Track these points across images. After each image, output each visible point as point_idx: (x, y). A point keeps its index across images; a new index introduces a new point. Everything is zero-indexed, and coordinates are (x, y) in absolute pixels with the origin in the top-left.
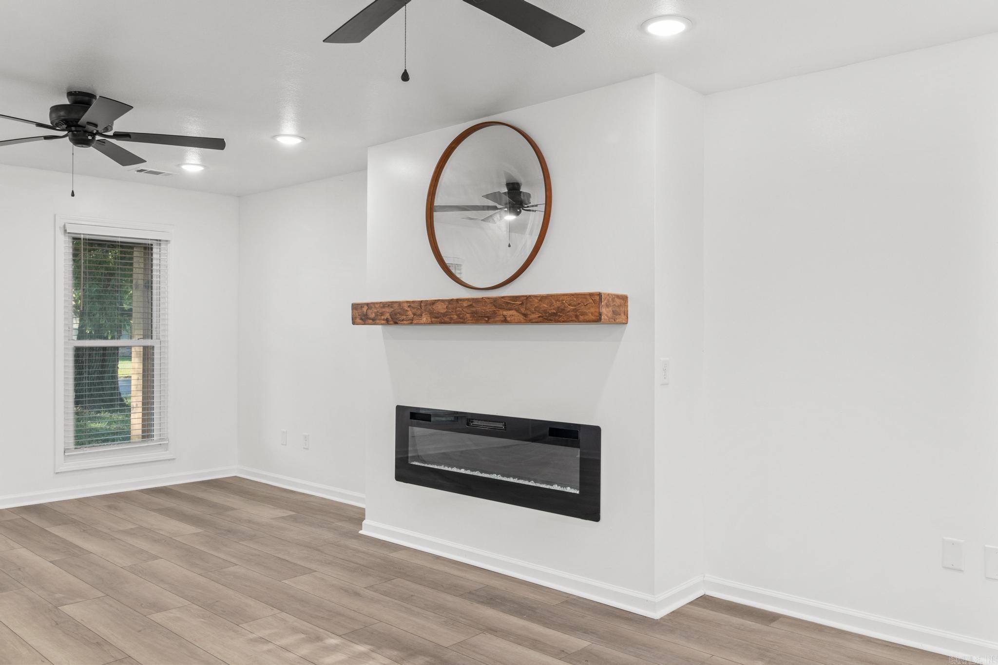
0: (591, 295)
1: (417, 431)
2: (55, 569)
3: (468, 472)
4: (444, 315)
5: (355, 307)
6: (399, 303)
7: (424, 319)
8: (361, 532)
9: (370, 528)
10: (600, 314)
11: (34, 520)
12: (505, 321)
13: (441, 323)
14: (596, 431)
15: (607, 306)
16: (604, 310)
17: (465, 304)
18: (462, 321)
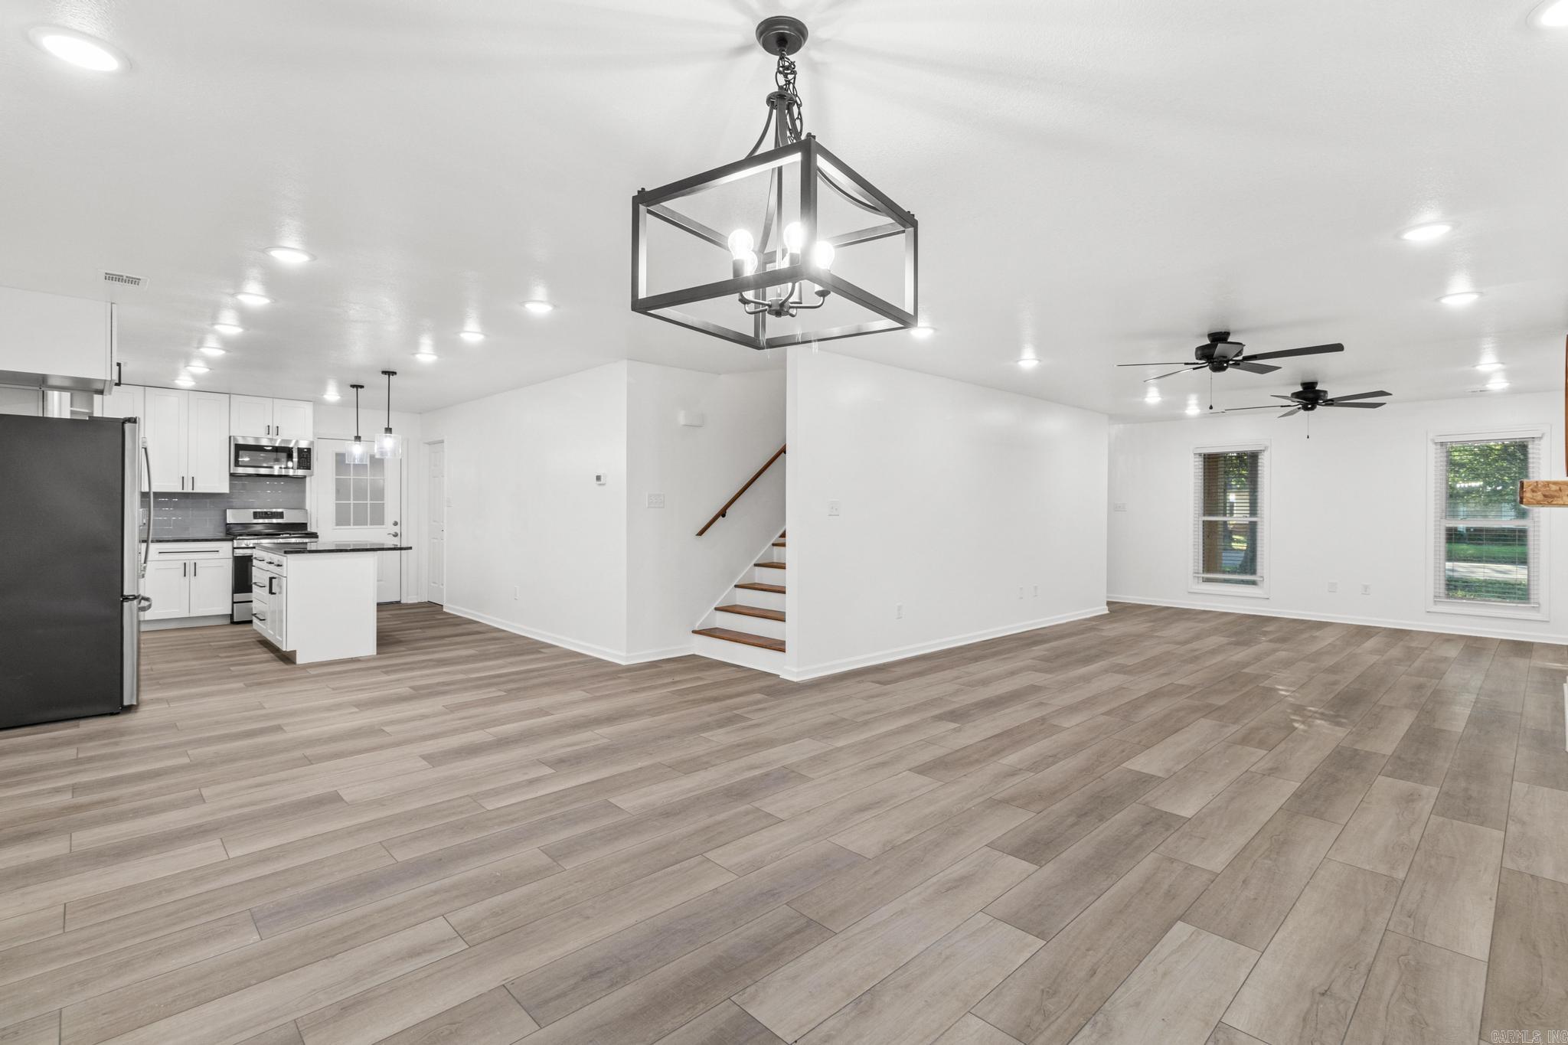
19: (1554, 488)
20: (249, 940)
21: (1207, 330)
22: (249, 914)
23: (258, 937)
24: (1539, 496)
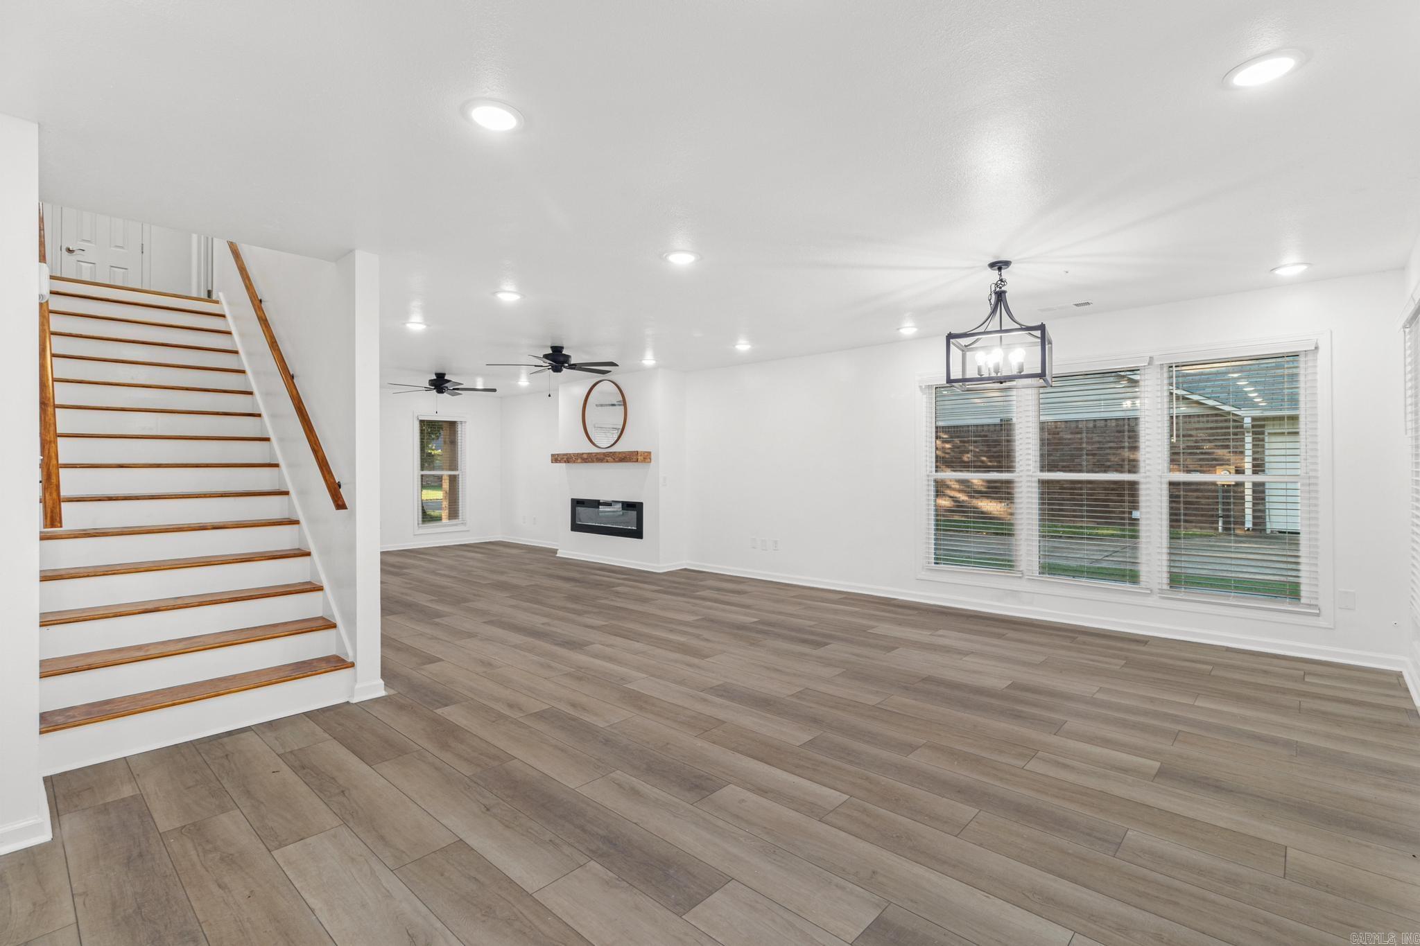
0: (635, 451)
1: (579, 509)
3: (599, 525)
4: (587, 459)
5: (552, 455)
6: (570, 454)
7: (579, 461)
8: (557, 555)
9: (562, 554)
12: (607, 462)
13: (585, 462)
14: (642, 503)
15: (641, 456)
16: (639, 457)
17: (593, 455)
18: (593, 461)
19: (644, 454)
20: (1137, 836)
21: (550, 344)
22: (1117, 854)
23: (1128, 832)
24: (642, 458)
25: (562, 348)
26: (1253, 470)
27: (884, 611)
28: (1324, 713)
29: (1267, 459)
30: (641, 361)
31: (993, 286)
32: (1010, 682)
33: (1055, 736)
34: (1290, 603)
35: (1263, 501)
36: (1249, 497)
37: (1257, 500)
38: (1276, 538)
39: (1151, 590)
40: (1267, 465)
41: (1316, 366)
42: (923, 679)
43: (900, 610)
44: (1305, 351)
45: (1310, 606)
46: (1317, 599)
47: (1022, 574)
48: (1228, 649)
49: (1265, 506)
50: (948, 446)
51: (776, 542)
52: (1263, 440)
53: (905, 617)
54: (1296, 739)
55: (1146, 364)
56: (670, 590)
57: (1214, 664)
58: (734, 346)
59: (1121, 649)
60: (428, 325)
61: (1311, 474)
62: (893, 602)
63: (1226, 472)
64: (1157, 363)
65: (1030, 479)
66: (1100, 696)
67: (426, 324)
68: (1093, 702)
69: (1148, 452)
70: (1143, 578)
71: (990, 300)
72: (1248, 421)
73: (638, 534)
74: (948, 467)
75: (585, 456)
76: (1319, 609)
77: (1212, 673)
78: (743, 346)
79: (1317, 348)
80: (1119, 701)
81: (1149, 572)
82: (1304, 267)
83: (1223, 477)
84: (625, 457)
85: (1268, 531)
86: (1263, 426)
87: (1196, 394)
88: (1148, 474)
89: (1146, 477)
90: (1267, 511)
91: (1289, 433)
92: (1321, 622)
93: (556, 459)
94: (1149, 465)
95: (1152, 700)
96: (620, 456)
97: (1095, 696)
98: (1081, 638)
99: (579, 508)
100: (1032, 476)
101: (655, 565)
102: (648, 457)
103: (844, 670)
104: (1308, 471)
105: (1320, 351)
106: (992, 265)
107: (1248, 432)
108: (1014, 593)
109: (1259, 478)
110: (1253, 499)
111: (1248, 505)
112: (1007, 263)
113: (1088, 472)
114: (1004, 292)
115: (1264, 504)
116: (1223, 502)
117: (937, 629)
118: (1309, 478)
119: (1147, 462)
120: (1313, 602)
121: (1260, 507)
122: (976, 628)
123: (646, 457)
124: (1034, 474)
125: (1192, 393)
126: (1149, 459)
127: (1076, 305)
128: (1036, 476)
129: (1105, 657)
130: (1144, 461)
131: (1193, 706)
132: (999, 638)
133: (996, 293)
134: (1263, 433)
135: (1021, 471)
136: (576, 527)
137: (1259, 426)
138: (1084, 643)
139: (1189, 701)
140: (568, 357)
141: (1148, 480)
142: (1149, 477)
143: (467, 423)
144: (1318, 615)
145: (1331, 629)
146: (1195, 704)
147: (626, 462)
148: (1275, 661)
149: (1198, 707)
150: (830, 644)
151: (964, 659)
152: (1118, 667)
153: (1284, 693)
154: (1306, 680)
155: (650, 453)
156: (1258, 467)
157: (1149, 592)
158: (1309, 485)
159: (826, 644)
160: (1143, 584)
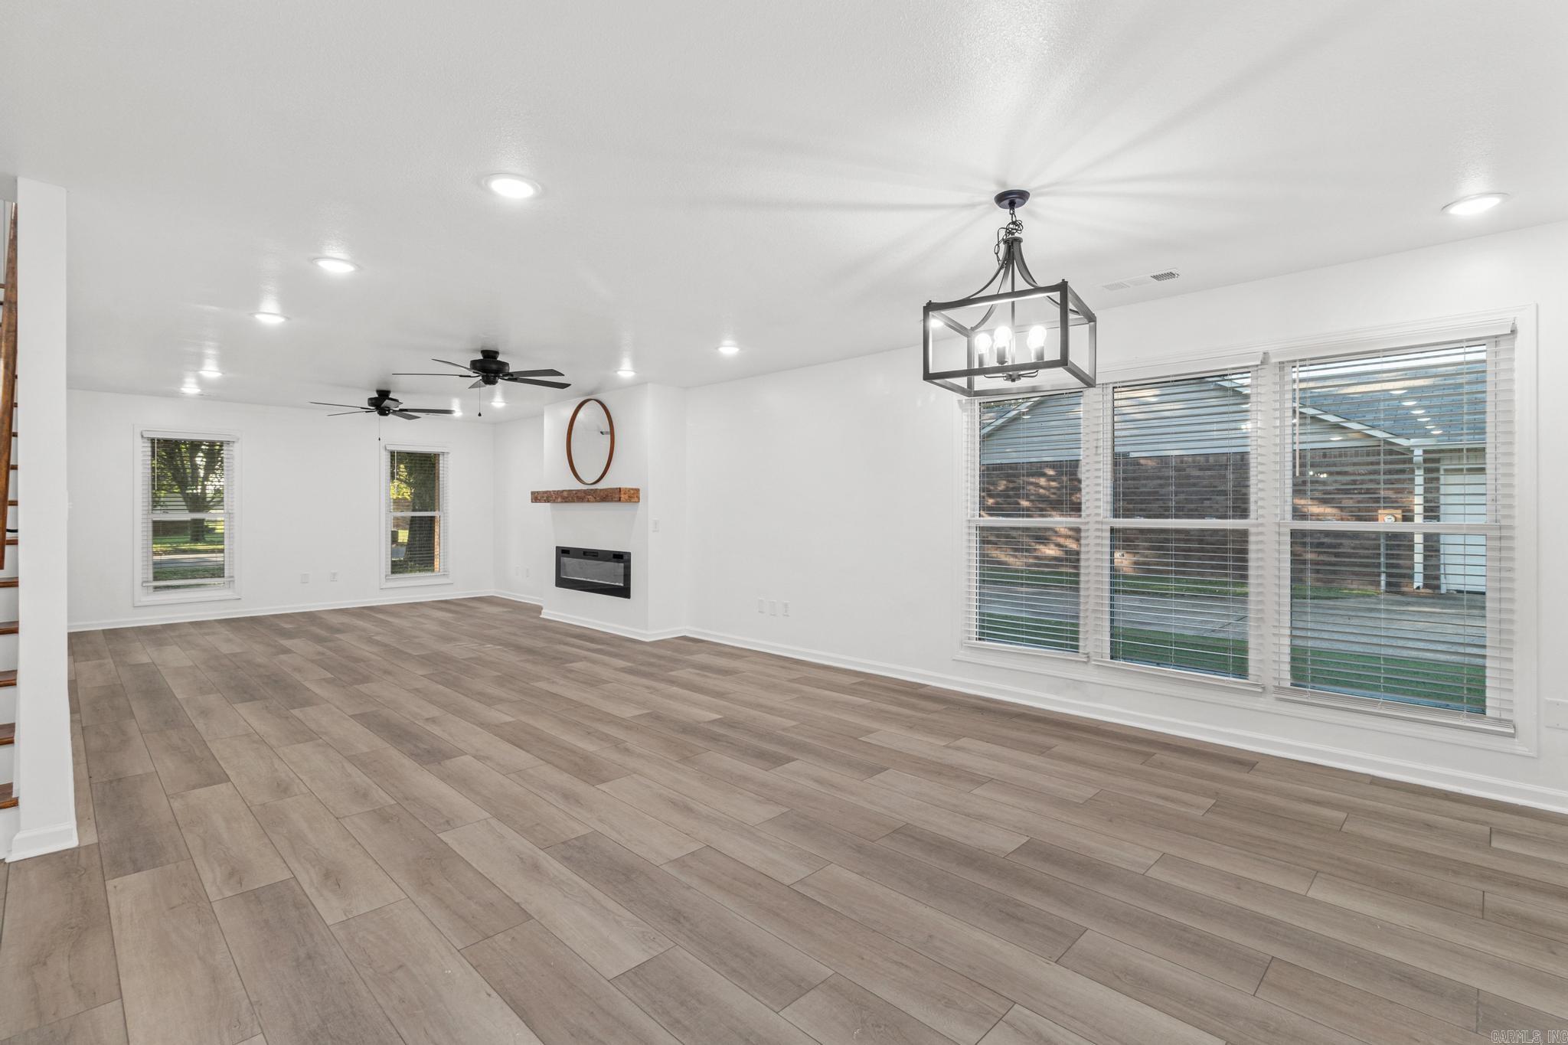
0: (617, 489)
1: (565, 560)
2: (373, 627)
3: (585, 579)
4: (567, 498)
5: (533, 493)
6: (550, 491)
7: (559, 500)
8: (541, 616)
9: (546, 614)
10: (620, 498)
11: (366, 611)
12: (588, 501)
13: (566, 502)
14: (629, 554)
15: (625, 494)
16: (622, 496)
17: (574, 492)
18: (573, 501)
19: (632, 492)
21: (480, 346)
24: (626, 497)
25: (497, 353)
26: (1424, 516)
27: (901, 704)
28: (1526, 920)
29: (1443, 500)
30: (616, 372)
31: (1003, 233)
32: (1024, 840)
33: (1057, 967)
34: (1468, 716)
35: (1437, 554)
36: (1419, 548)
37: (1429, 551)
38: (1455, 599)
39: (1264, 688)
40: (1442, 508)
41: (1512, 360)
42: (896, 831)
43: (923, 704)
44: (1496, 337)
45: (1500, 721)
46: (1511, 711)
47: (1088, 657)
48: (1375, 781)
49: (1439, 560)
50: (1053, 484)
51: (786, 605)
52: (1438, 479)
53: (924, 715)
54: (1477, 985)
55: (1259, 363)
56: (643, 668)
57: (1351, 810)
58: (717, 348)
59: (1213, 777)
60: (288, 318)
61: (1504, 522)
62: (922, 690)
63: (1390, 517)
64: (1274, 360)
65: (1099, 526)
66: (1158, 874)
67: (285, 317)
68: (1144, 887)
69: (1261, 490)
70: (1251, 670)
71: (997, 254)
72: (1418, 452)
73: (624, 592)
74: (1054, 509)
75: (565, 494)
76: (1514, 727)
77: (1346, 827)
78: (729, 349)
79: (1513, 332)
80: (1184, 884)
81: (1261, 661)
82: (1494, 201)
83: (1387, 521)
84: (607, 496)
85: (1443, 591)
86: (1438, 461)
87: (1353, 421)
88: (1260, 521)
89: (1258, 525)
90: (1442, 566)
91: (1471, 471)
92: (1518, 746)
93: (537, 497)
94: (1262, 507)
95: (1239, 883)
96: (602, 494)
97: (1150, 874)
98: (1161, 756)
99: (565, 558)
100: (1102, 523)
101: (644, 632)
102: (635, 495)
103: (785, 810)
104: (1499, 517)
105: (1519, 335)
106: (1001, 198)
107: (1419, 468)
108: (1077, 684)
109: (1432, 527)
110: (1425, 550)
111: (1418, 558)
112: (1023, 195)
113: (1177, 517)
114: (1019, 240)
115: (1438, 557)
116: (1387, 554)
117: (957, 737)
118: (1500, 528)
119: (1260, 503)
120: (1505, 716)
121: (1433, 562)
122: (1015, 734)
123: (631, 496)
124: (1106, 520)
125: (1349, 420)
126: (1262, 499)
127: (1156, 277)
128: (1107, 523)
129: (1186, 791)
130: (1256, 502)
131: (1304, 899)
132: (1042, 753)
133: (1006, 242)
134: (1437, 470)
135: (1088, 515)
136: (562, 582)
137: (1433, 461)
138: (1162, 765)
139: (1298, 887)
140: (505, 364)
141: (1260, 529)
142: (1262, 525)
143: (450, 455)
144: (1512, 736)
145: (1533, 758)
146: (1310, 894)
147: (608, 501)
148: (1447, 805)
149: (1313, 901)
150: (794, 760)
151: (976, 792)
152: (1201, 812)
153: (1456, 873)
154: (1494, 844)
155: (637, 490)
156: (1432, 512)
157: (1260, 690)
158: (1500, 538)
159: (789, 760)
160: (1252, 679)
